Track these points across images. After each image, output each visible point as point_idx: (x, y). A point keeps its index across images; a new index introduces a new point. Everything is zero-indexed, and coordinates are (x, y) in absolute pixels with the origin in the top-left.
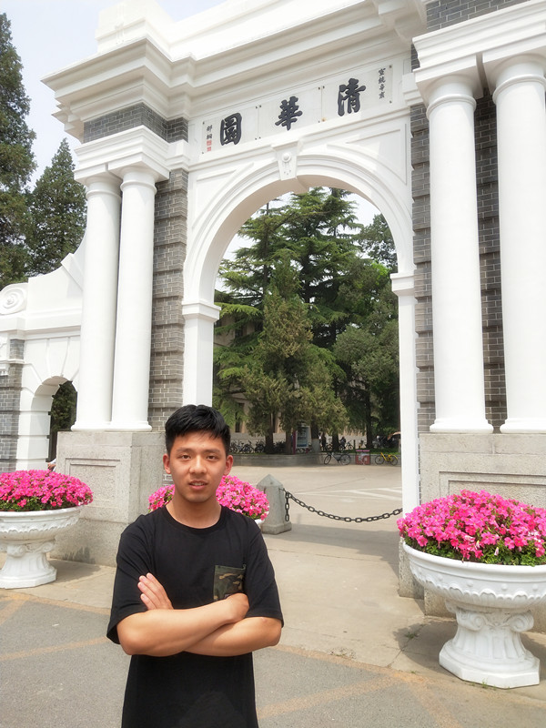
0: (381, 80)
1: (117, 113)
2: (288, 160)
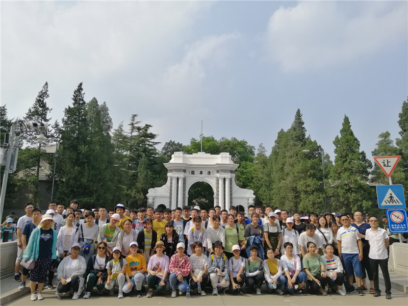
0: (213, 172)
1: (179, 169)
2: (201, 179)
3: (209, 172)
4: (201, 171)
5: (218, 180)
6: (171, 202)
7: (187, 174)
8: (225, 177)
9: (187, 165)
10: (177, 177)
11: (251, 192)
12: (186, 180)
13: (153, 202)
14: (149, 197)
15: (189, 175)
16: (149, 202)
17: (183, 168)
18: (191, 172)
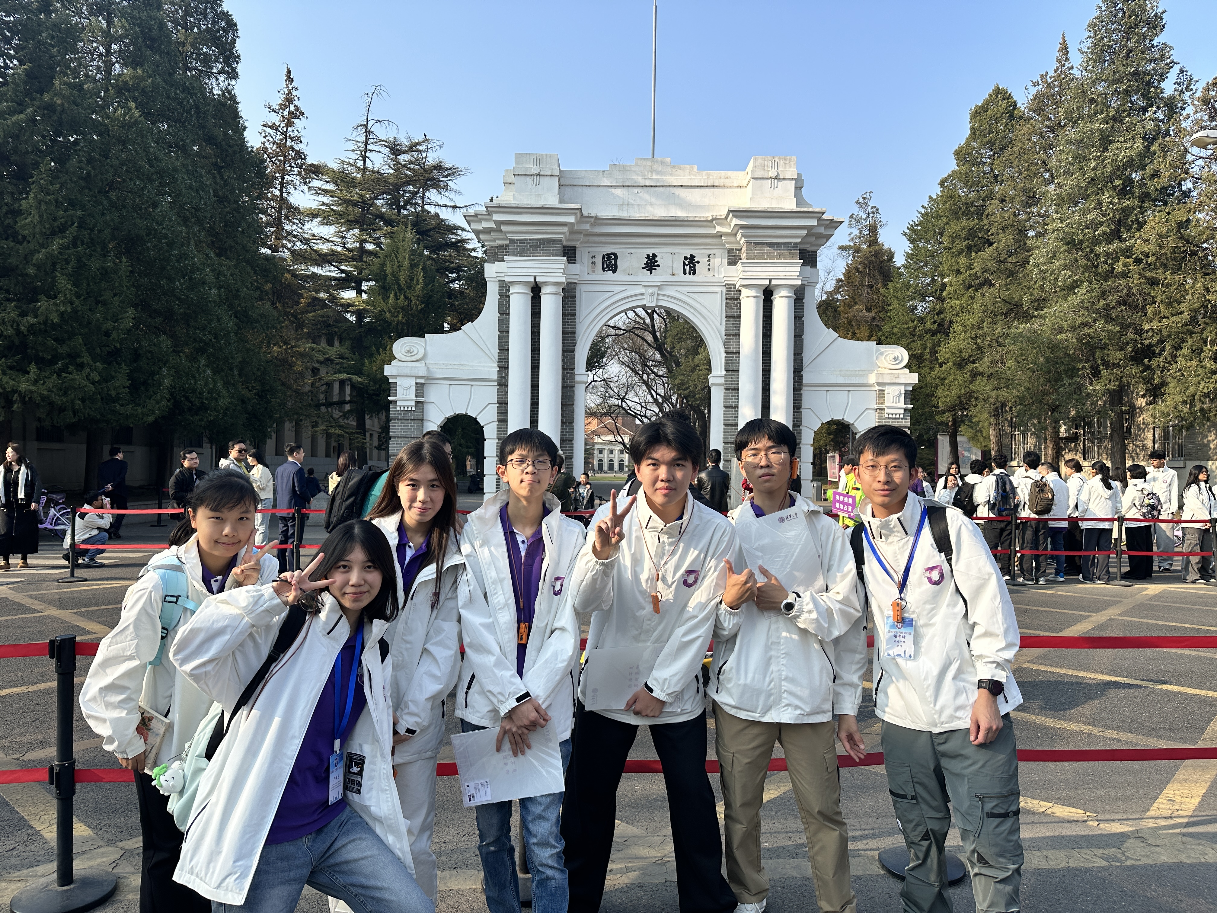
0: (709, 261)
1: (540, 240)
2: (652, 294)
3: (692, 257)
4: (648, 255)
5: (733, 298)
6: (503, 404)
7: (581, 269)
8: (774, 282)
9: (582, 218)
10: (533, 280)
11: (895, 359)
12: (577, 299)
13: (417, 403)
14: (395, 377)
15: (593, 272)
16: (398, 403)
17: (560, 235)
18: (599, 260)
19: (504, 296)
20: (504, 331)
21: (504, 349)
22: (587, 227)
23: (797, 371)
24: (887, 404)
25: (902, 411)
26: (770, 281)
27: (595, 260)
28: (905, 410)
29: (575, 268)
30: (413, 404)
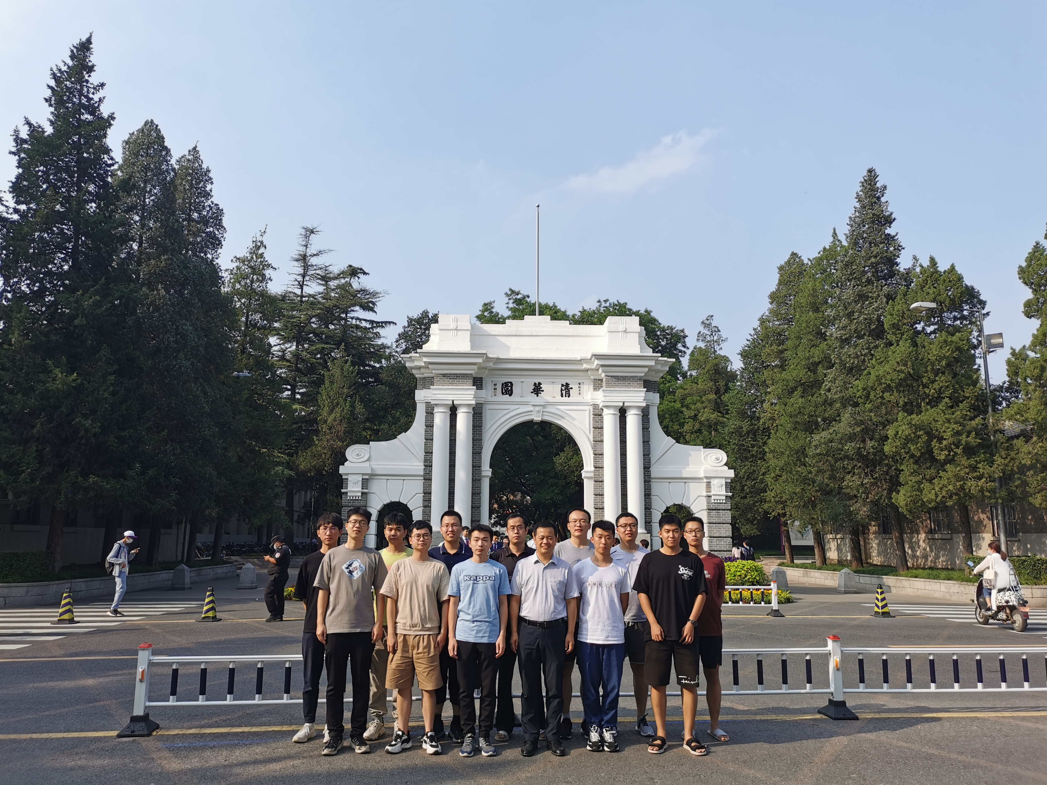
0: (579, 387)
1: (457, 374)
2: (538, 412)
3: (567, 385)
4: (535, 384)
5: (598, 415)
6: (427, 494)
7: (486, 394)
8: (626, 404)
9: (488, 359)
10: (451, 403)
11: (717, 459)
12: (483, 415)
13: (363, 493)
14: (347, 474)
15: (495, 395)
16: (349, 494)
17: (472, 371)
18: (499, 387)
19: (430, 413)
20: (429, 439)
21: (429, 453)
22: (491, 365)
23: (646, 468)
24: (713, 493)
25: (724, 498)
26: (624, 403)
27: (497, 387)
28: (726, 497)
29: (482, 393)
30: (360, 494)
